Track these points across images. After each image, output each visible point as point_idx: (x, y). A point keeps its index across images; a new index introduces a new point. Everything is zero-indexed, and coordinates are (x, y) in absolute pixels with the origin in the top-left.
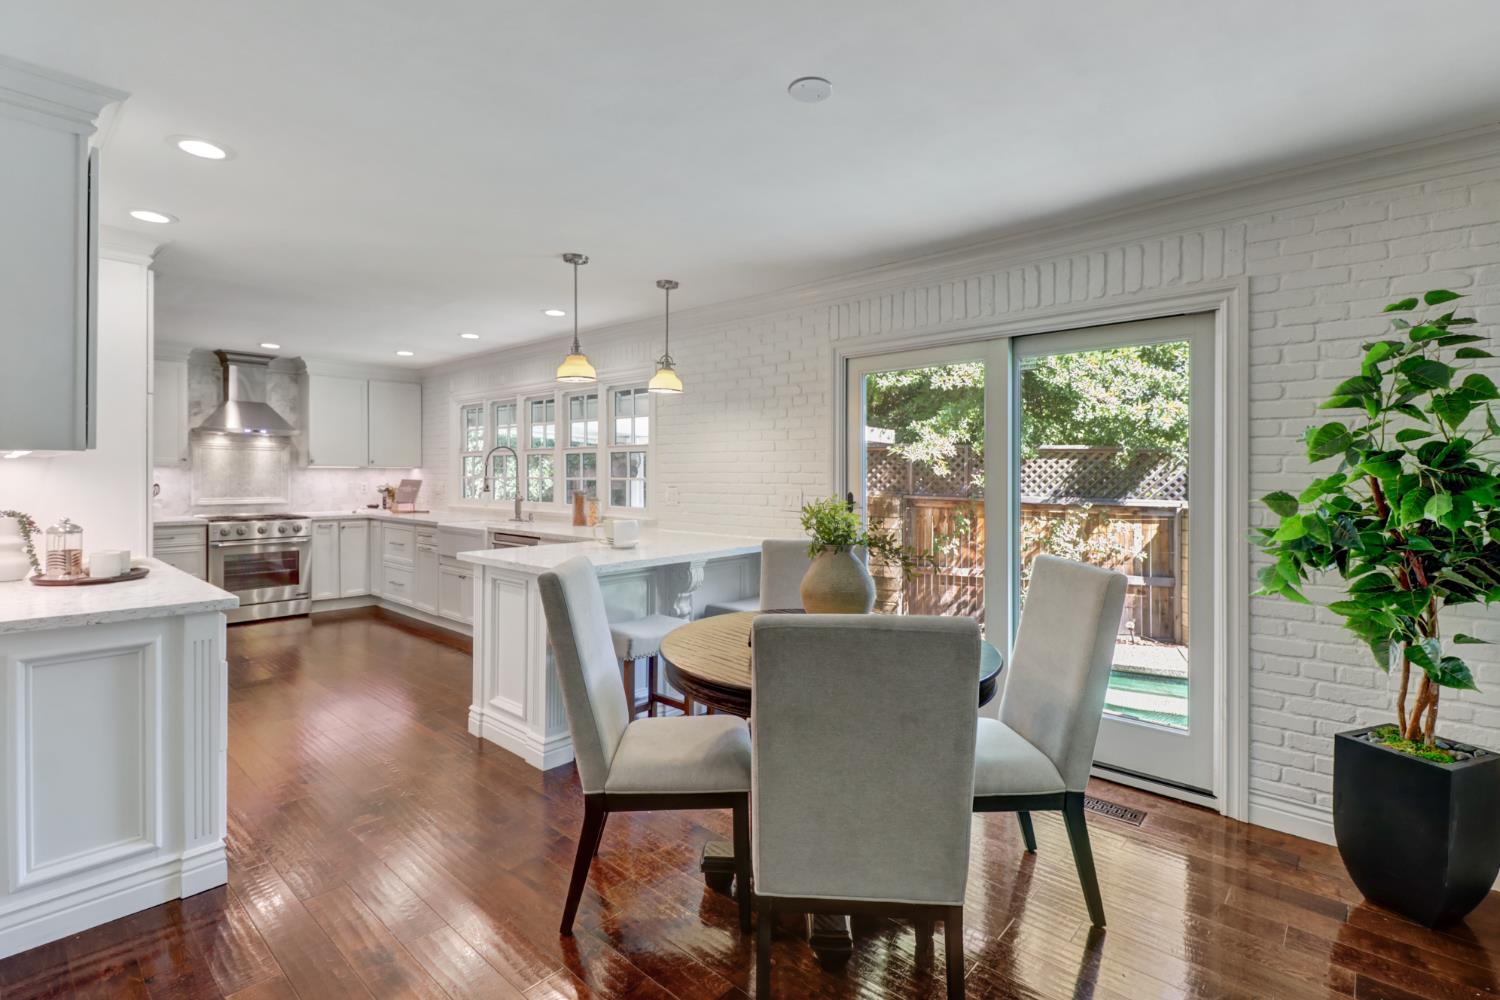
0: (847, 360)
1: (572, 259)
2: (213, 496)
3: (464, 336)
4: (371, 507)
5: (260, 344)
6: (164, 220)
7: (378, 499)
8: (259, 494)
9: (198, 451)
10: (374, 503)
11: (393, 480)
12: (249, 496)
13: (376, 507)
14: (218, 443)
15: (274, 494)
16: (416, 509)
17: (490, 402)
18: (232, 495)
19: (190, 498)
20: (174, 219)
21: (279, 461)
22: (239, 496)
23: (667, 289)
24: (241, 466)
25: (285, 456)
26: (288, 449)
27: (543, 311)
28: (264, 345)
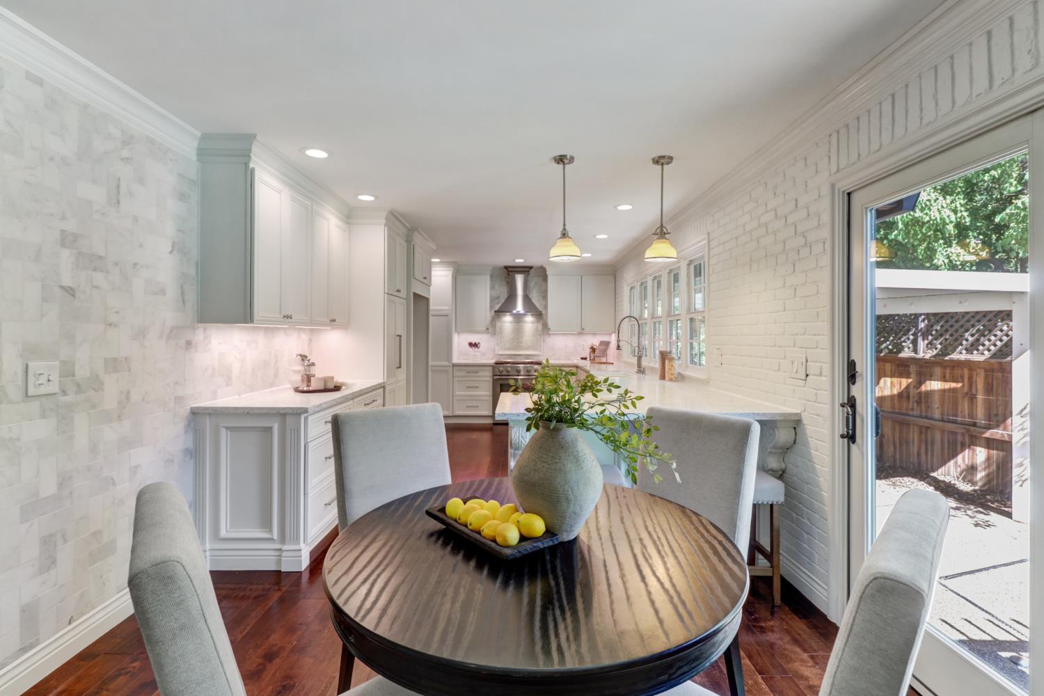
0: (849, 194)
1: (561, 160)
2: (505, 350)
3: (598, 237)
4: (582, 358)
5: (514, 260)
6: (372, 198)
7: (587, 353)
8: (527, 349)
9: (498, 324)
10: (584, 357)
11: (596, 341)
12: (522, 350)
13: (585, 359)
14: (507, 319)
15: (534, 348)
16: (608, 361)
17: (639, 283)
18: (515, 349)
19: (495, 350)
20: (376, 197)
21: (537, 330)
22: (517, 350)
23: (662, 164)
24: (518, 331)
25: (540, 326)
26: (541, 322)
27: (615, 207)
28: (517, 261)
